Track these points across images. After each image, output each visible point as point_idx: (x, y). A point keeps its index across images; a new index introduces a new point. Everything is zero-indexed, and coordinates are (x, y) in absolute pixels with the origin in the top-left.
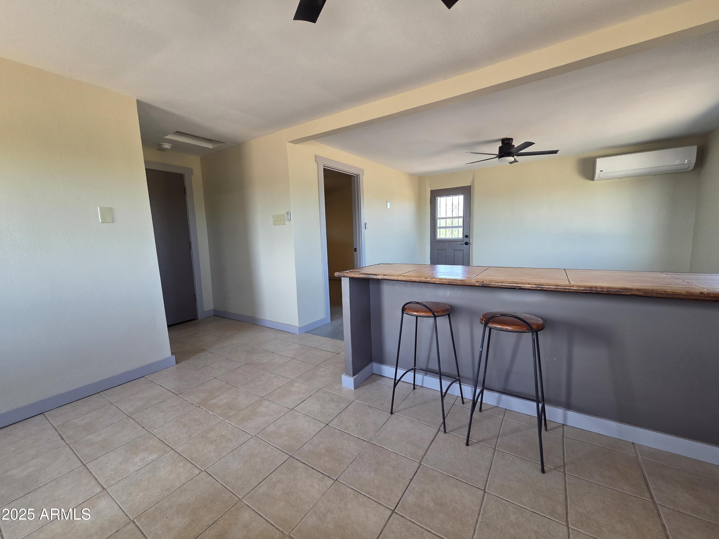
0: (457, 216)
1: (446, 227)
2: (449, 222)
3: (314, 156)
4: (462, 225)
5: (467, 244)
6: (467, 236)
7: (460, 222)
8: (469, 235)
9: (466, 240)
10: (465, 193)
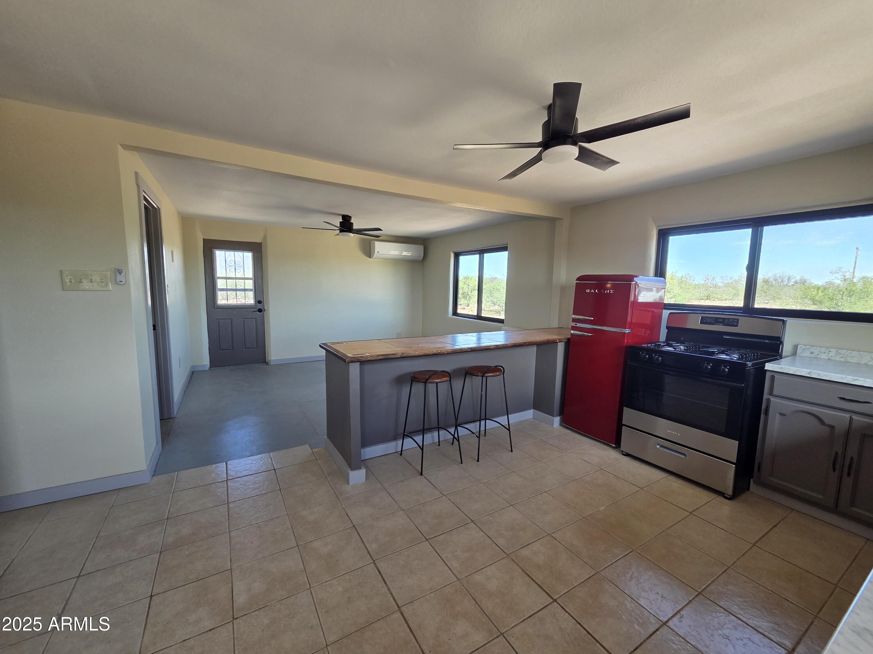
0: (243, 277)
1: (227, 290)
2: (231, 284)
3: (134, 174)
4: (252, 288)
5: (260, 310)
6: (260, 302)
7: (250, 284)
8: (262, 301)
9: (259, 306)
10: (255, 251)
